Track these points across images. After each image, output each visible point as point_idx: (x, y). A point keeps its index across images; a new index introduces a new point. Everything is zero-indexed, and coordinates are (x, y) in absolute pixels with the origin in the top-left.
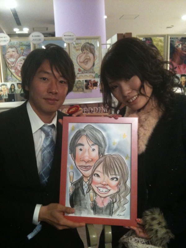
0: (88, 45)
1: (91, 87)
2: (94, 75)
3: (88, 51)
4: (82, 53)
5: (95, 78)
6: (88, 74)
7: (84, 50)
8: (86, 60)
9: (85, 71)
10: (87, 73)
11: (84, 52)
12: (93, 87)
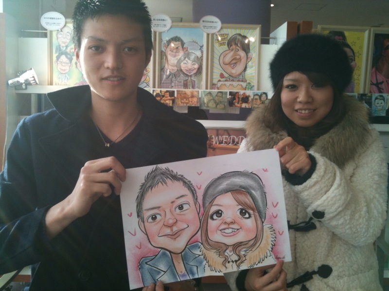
0: (239, 37)
1: (238, 103)
2: (244, 84)
3: (238, 46)
4: (228, 49)
5: (245, 90)
6: (235, 83)
7: (231, 46)
8: (234, 61)
9: (231, 78)
10: (233, 81)
11: (231, 48)
12: (242, 103)
